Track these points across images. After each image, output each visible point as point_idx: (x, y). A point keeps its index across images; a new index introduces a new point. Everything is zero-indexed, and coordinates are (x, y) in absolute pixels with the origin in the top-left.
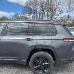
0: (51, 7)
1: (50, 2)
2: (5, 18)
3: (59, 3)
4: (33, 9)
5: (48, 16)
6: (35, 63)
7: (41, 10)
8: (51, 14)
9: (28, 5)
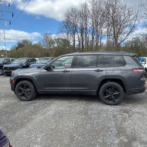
0: (113, 20)
1: (111, 11)
2: (27, 43)
3: (129, 11)
4: (79, 25)
5: (108, 35)
6: (105, 94)
7: (94, 26)
8: (114, 32)
9: (71, 17)
